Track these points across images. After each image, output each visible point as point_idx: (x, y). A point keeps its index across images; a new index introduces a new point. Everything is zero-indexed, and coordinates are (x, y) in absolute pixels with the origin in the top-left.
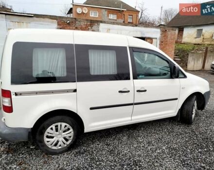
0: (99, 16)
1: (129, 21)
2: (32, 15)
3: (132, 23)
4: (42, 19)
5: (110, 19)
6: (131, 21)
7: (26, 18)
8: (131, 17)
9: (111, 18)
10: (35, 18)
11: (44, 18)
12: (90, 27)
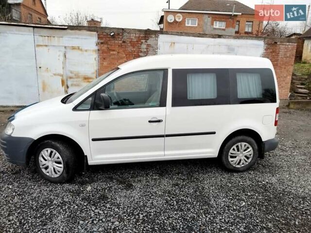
0: (198, 24)
1: (246, 30)
2: (66, 27)
3: (251, 33)
4: (77, 31)
5: (215, 29)
6: (250, 30)
7: (58, 31)
8: (251, 23)
9: (217, 27)
10: (69, 31)
11: (80, 30)
12: (143, 41)
